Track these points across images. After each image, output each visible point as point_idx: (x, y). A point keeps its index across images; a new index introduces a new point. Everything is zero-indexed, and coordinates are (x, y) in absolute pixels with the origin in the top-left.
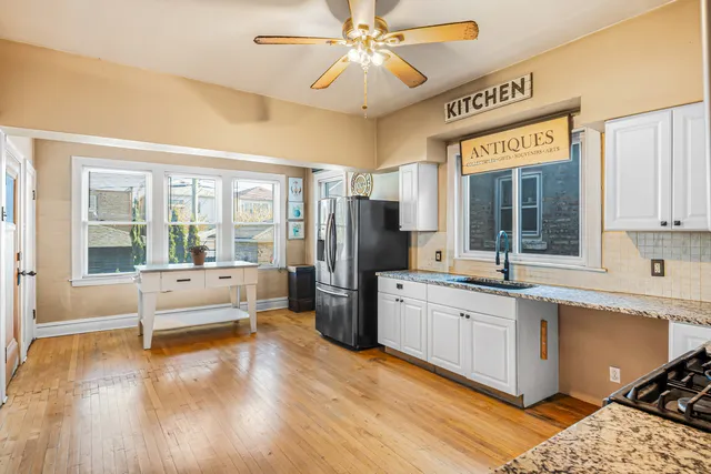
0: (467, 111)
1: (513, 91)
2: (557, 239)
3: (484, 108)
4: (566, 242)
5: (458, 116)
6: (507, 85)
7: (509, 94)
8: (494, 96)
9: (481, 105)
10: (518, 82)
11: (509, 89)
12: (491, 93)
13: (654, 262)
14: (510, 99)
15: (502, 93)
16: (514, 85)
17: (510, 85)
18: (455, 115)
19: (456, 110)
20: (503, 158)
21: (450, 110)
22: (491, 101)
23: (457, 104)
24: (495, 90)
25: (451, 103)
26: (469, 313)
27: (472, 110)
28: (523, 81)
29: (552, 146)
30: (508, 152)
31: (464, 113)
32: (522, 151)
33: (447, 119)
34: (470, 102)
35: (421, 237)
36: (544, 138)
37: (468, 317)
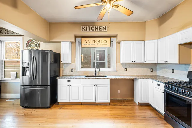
0: (89, 30)
1: (103, 29)
2: (85, 65)
3: (94, 31)
4: (87, 65)
5: (86, 31)
6: (101, 27)
7: (102, 29)
8: (98, 28)
9: (94, 30)
10: (104, 27)
11: (102, 28)
12: (97, 27)
13: (125, 69)
14: (102, 31)
15: (100, 29)
16: (103, 28)
17: (102, 27)
18: (85, 30)
19: (85, 29)
20: (94, 44)
21: (83, 29)
22: (97, 30)
23: (86, 27)
24: (98, 27)
25: (84, 27)
26: (97, 85)
27: (91, 30)
28: (105, 27)
29: (107, 44)
30: (95, 43)
31: (88, 30)
32: (99, 43)
33: (82, 31)
34: (90, 28)
35: (64, 65)
36: (105, 41)
37: (97, 86)
